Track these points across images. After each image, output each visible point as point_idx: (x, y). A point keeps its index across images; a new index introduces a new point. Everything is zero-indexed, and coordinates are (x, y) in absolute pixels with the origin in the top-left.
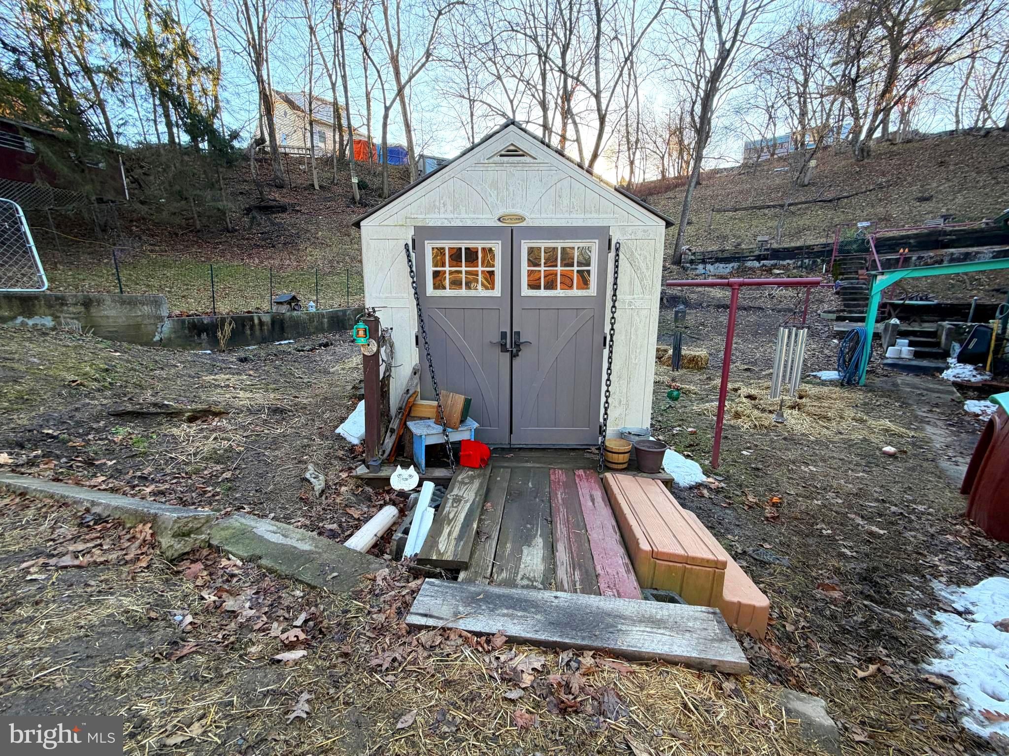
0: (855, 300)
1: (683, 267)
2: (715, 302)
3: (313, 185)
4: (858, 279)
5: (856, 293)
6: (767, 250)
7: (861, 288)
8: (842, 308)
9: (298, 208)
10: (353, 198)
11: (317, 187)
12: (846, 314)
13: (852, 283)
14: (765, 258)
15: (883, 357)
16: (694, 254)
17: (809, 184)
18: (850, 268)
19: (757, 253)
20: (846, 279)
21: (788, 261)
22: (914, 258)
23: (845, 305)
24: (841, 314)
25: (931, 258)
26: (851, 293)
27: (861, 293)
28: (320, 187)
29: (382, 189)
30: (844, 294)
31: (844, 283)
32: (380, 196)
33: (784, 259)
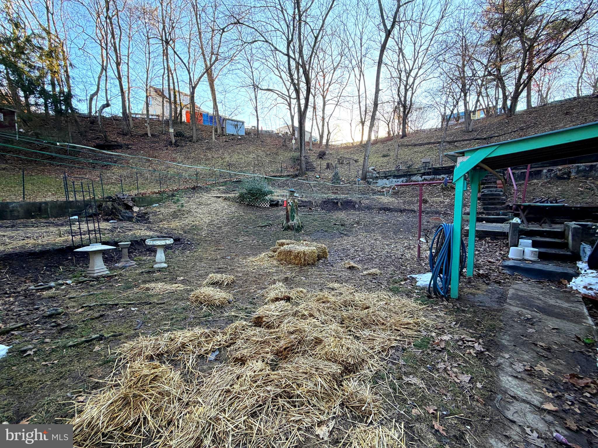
0: (493, 204)
1: (368, 182)
2: (380, 206)
3: (147, 134)
4: (496, 187)
5: (494, 199)
6: (430, 169)
7: (499, 195)
8: (482, 211)
9: (130, 147)
10: (171, 142)
11: (150, 135)
12: (484, 216)
13: (491, 191)
14: (428, 174)
15: (505, 257)
16: (378, 173)
17: (473, 130)
18: (489, 179)
19: (422, 171)
20: (487, 187)
21: (443, 176)
22: (545, 171)
23: (484, 209)
24: (480, 216)
25: (560, 170)
26: (490, 199)
27: (498, 199)
28: (152, 135)
29: (192, 137)
30: (484, 199)
31: (486, 191)
32: (190, 141)
33: (440, 175)
